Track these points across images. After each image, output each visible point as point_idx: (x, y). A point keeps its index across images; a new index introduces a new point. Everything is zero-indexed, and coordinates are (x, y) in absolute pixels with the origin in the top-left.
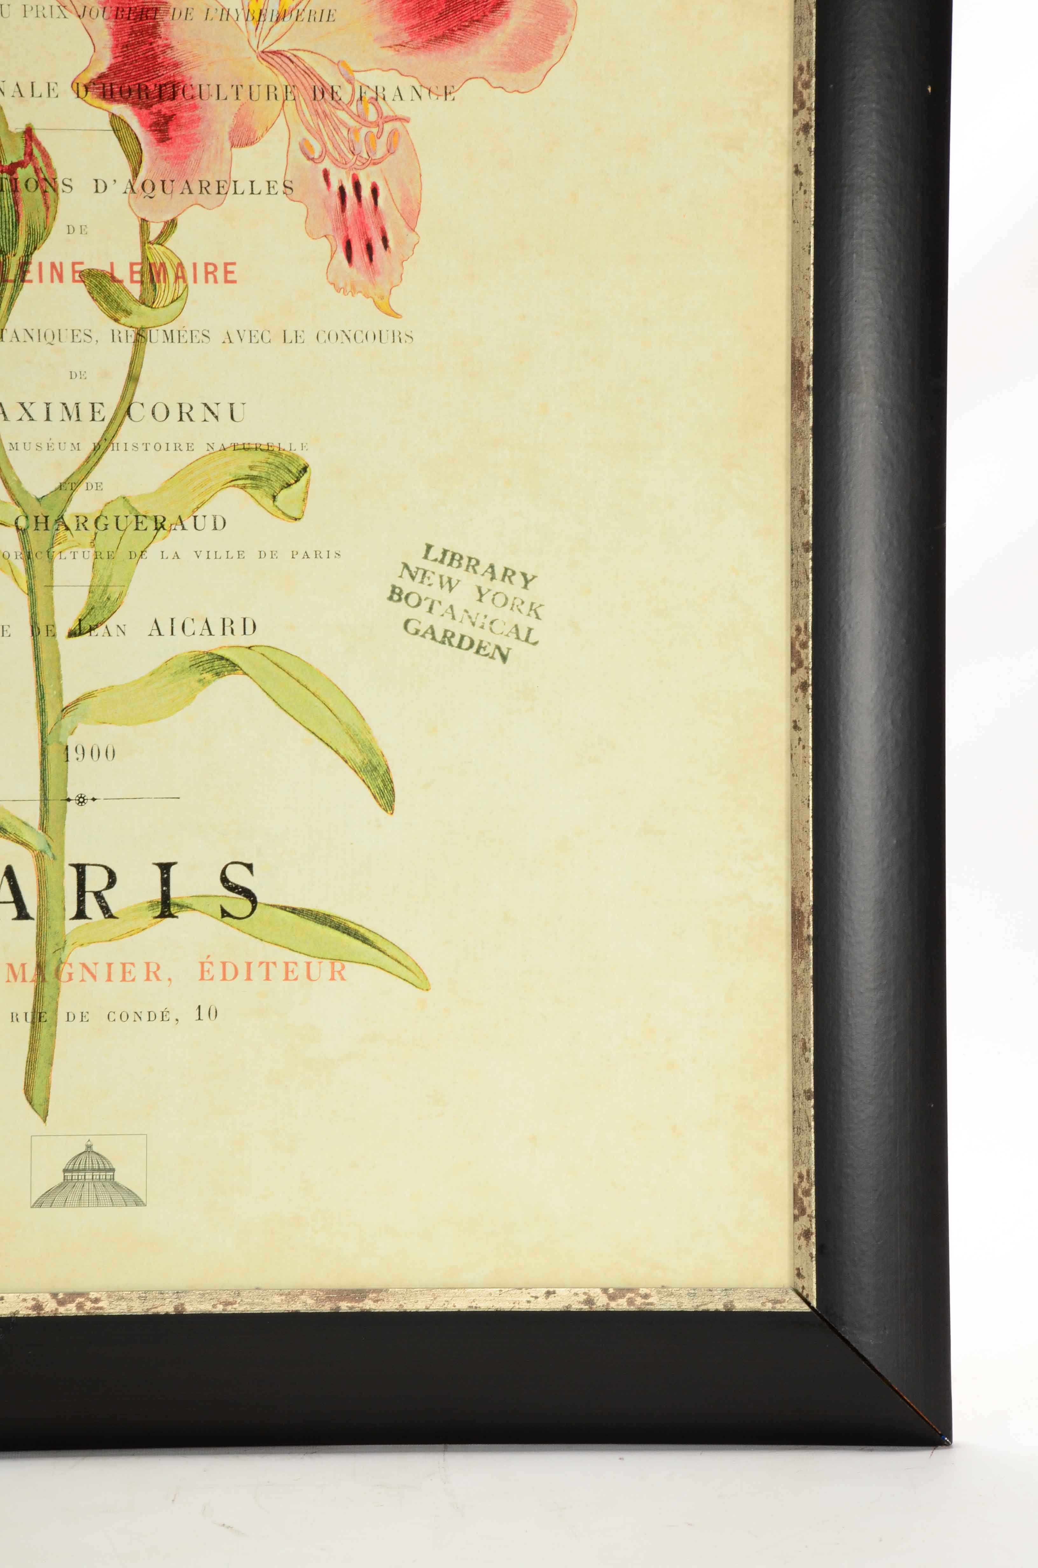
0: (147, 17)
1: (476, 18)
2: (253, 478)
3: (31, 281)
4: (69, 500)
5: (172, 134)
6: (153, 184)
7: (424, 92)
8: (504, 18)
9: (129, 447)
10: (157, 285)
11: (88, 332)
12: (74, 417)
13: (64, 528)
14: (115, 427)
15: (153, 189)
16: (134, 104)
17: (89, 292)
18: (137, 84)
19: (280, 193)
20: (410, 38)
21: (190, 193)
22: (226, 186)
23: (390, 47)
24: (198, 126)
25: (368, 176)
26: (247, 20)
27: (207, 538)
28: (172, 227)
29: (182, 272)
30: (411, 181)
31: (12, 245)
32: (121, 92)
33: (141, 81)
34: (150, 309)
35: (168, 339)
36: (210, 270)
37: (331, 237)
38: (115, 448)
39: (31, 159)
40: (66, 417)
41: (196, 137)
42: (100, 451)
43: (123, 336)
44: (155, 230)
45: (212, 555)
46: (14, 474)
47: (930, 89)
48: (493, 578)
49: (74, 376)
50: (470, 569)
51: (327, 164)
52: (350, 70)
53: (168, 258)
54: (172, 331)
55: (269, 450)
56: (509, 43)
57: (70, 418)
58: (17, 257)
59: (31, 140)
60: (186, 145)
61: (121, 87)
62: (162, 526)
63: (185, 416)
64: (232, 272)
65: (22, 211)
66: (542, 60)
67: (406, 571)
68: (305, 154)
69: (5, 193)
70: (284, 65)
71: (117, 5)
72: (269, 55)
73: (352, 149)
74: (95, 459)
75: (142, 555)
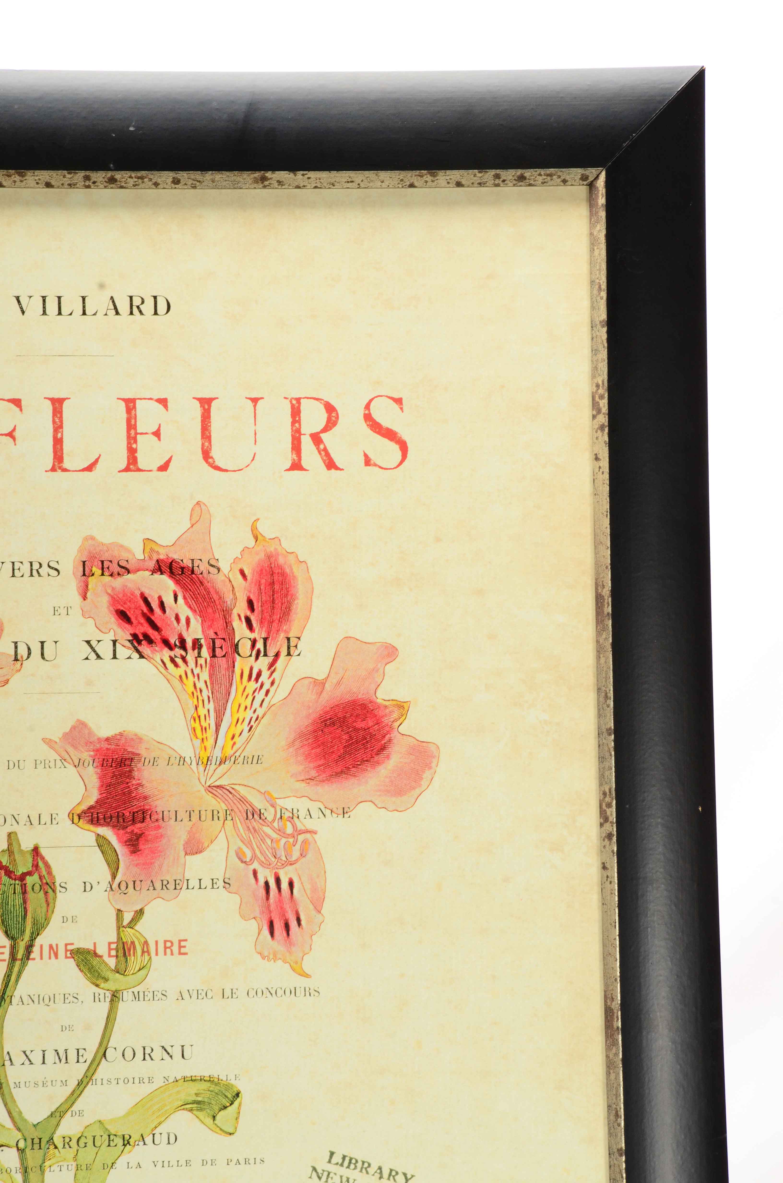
0: (125, 764)
1: (365, 759)
2: (198, 1103)
3: (34, 959)
4: (58, 1125)
5: (141, 847)
6: (127, 884)
7: (327, 812)
8: (386, 759)
9: (105, 1082)
10: (128, 958)
11: (75, 995)
12: (64, 1060)
13: (54, 1147)
14: (94, 1066)
15: (127, 888)
16: (114, 827)
17: (77, 965)
18: (116, 812)
19: (221, 888)
20: (317, 774)
21: (154, 889)
22: (181, 883)
23: (303, 780)
24: (160, 841)
25: (286, 873)
26: (198, 764)
27: (162, 1151)
28: (140, 915)
29: (147, 948)
30: (318, 876)
31: (21, 933)
32: (104, 818)
33: (120, 810)
34: (122, 976)
35: (135, 998)
36: (168, 946)
37: (258, 919)
38: (94, 1083)
39: (37, 870)
40: (57, 1061)
41: (159, 848)
42: (82, 1086)
43: (102, 997)
44: (127, 917)
45: (166, 1164)
46: (17, 1106)
47: (700, 809)
48: (381, 1178)
49: (64, 1029)
50: (364, 1170)
51: (256, 865)
52: (273, 797)
53: (137, 938)
54: (138, 992)
55: (210, 1080)
56: (390, 777)
57: (60, 1061)
58: (24, 942)
59: (37, 856)
60: (152, 855)
61: (105, 815)
62: (128, 1143)
63: (147, 1056)
64: (185, 947)
65: (29, 907)
66: (414, 788)
67: (314, 1173)
68: (239, 858)
69: (17, 895)
70: (225, 796)
71: (104, 757)
72: (213, 789)
73: (274, 854)
74: (78, 1092)
75: (112, 1166)
